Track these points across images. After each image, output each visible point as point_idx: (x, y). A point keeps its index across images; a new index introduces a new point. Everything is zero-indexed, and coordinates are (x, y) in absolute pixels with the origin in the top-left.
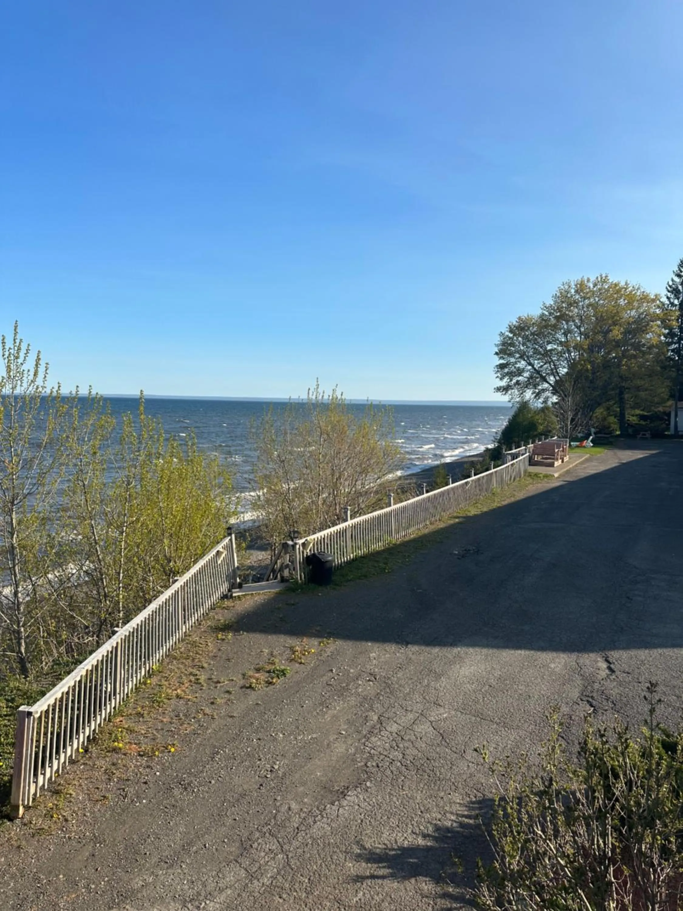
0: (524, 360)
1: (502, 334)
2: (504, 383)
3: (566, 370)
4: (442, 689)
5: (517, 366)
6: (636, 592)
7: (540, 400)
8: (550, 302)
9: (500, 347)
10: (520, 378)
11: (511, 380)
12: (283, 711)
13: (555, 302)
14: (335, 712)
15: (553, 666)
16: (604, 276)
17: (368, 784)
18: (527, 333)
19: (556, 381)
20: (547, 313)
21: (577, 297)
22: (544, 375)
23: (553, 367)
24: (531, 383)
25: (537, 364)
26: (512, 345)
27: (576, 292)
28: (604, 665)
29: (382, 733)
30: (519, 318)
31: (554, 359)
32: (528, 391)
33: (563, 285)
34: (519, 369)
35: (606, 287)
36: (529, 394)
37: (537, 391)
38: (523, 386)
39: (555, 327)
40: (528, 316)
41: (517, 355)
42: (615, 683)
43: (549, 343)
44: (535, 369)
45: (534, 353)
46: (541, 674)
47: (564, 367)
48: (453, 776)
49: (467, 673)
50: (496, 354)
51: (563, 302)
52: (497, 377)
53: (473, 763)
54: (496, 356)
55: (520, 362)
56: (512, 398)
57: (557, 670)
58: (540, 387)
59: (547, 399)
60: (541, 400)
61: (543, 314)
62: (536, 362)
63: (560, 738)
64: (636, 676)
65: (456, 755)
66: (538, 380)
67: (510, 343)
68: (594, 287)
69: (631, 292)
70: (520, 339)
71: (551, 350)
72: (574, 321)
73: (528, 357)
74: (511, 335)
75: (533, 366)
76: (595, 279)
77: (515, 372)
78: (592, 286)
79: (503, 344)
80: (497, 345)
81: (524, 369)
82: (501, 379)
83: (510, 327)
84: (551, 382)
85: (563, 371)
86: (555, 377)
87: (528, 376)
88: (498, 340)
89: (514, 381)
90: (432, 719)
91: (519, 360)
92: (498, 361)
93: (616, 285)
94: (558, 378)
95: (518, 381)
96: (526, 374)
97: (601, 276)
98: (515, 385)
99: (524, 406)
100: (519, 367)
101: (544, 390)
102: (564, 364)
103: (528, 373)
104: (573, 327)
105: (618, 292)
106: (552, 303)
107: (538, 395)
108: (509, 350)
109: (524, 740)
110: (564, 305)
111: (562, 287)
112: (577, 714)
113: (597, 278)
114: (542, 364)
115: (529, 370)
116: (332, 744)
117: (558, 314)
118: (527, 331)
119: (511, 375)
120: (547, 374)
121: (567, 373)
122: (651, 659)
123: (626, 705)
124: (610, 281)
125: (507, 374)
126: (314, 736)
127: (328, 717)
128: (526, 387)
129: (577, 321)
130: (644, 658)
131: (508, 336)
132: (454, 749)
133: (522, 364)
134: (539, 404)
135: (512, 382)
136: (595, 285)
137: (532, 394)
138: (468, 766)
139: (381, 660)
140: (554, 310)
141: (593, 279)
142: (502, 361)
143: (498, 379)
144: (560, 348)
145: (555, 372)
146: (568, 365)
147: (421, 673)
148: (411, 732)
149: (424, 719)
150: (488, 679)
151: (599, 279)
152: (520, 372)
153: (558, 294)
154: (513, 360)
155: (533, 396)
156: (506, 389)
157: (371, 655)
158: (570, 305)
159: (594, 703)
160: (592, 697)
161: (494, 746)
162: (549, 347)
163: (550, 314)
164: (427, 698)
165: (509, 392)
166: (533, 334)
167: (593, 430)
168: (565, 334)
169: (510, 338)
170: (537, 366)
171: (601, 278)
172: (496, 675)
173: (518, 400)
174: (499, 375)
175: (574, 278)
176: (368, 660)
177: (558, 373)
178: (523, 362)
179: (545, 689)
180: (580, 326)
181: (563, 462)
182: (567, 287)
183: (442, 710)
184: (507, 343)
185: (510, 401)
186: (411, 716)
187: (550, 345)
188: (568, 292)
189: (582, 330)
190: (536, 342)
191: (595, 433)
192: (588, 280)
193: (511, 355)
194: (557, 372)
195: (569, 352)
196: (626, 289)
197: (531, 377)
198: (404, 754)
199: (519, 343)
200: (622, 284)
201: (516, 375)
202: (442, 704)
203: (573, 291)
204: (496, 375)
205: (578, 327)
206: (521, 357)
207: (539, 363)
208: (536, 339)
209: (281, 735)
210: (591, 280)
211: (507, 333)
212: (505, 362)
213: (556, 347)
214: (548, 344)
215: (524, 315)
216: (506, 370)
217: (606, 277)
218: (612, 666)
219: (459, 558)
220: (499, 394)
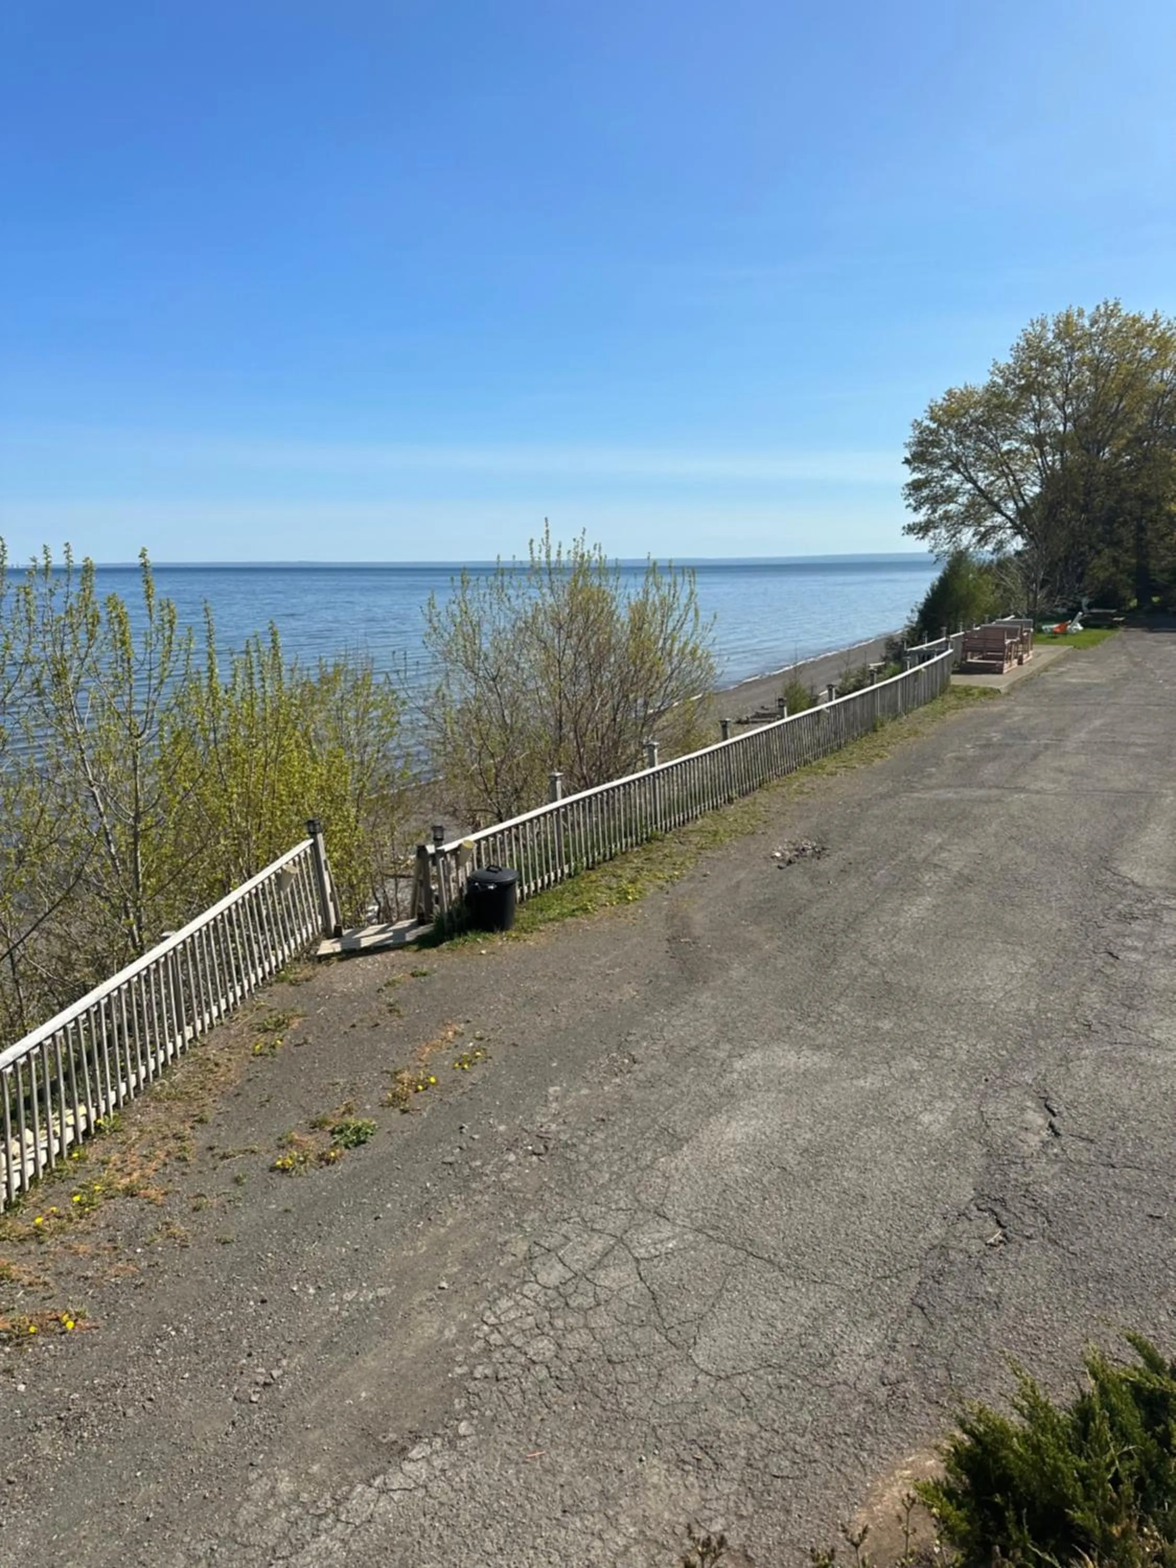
0: (959, 472)
1: (917, 424)
2: (920, 517)
3: (1037, 490)
4: (677, 1176)
5: (946, 483)
6: (1129, 942)
7: (986, 548)
8: (1007, 359)
9: (914, 449)
10: (952, 507)
11: (934, 511)
12: (334, 1230)
13: (1017, 359)
14: (442, 1230)
15: (926, 1118)
16: (1111, 303)
17: (463, 1428)
18: (964, 421)
19: (1019, 511)
20: (1000, 381)
21: (1059, 347)
22: (996, 499)
23: (1012, 483)
24: (971, 515)
25: (983, 479)
26: (937, 444)
27: (1058, 337)
28: (1037, 1119)
29: (526, 1289)
30: (950, 393)
31: (1014, 467)
32: (966, 530)
33: (1033, 324)
34: (948, 489)
35: (1116, 325)
36: (967, 536)
37: (982, 529)
38: (955, 523)
39: (1015, 408)
40: (966, 387)
41: (946, 464)
42: (1057, 1167)
43: (1006, 438)
44: (979, 489)
45: (977, 459)
46: (898, 1140)
47: (1034, 484)
48: (657, 1408)
49: (739, 1136)
50: (907, 461)
51: (1031, 359)
52: (909, 506)
53: (708, 1374)
54: (906, 466)
55: (951, 476)
56: (935, 547)
57: (934, 1128)
58: (988, 523)
59: (1001, 545)
60: (989, 548)
61: (994, 382)
62: (981, 474)
63: (916, 1310)
64: (1105, 1150)
65: (674, 1351)
66: (983, 509)
67: (933, 441)
68: (1092, 326)
69: (1163, 333)
70: (950, 432)
71: (1009, 452)
72: (1053, 395)
73: (965, 466)
74: (934, 426)
75: (974, 482)
76: (1093, 309)
77: (941, 495)
78: (1087, 323)
79: (920, 443)
80: (907, 445)
81: (958, 489)
82: (915, 509)
83: (932, 411)
84: (1009, 513)
85: (1032, 490)
86: (1016, 504)
87: (966, 502)
88: (910, 435)
89: (940, 512)
90: (641, 1252)
91: (950, 472)
92: (909, 476)
93: (1135, 320)
94: (1021, 504)
95: (946, 512)
96: (963, 499)
97: (1106, 303)
98: (941, 519)
99: (959, 559)
100: (949, 486)
101: (994, 529)
102: (1035, 476)
103: (967, 496)
104: (1051, 406)
105: (1140, 334)
106: (1011, 361)
107: (983, 538)
108: (931, 453)
109: (832, 1313)
110: (1033, 364)
111: (1030, 329)
112: (962, 1245)
113: (1098, 307)
114: (992, 478)
115: (968, 492)
116: (414, 1313)
117: (1023, 382)
118: (963, 416)
119: (935, 501)
120: (1001, 498)
121: (1038, 496)
122: (1143, 1106)
123: (1075, 1226)
124: (1123, 313)
125: (927, 499)
126: (381, 1292)
127: (422, 1246)
128: (963, 523)
129: (1058, 394)
130: (1127, 1102)
131: (927, 427)
132: (673, 1335)
133: (955, 480)
134: (986, 553)
135: (937, 515)
136: (1094, 322)
137: (974, 535)
138: (696, 1381)
139: (568, 1102)
140: (1015, 375)
141: (1089, 311)
142: (918, 476)
143: (910, 510)
144: (1025, 448)
145: (1015, 493)
146: (1042, 480)
147: (643, 1133)
148: (590, 1287)
149: (624, 1254)
150: (782, 1151)
151: (1102, 310)
152: (950, 495)
153: (1022, 343)
154: (937, 472)
155: (974, 540)
156: (922, 529)
157: (551, 1090)
158: (1045, 362)
159: (1005, 1217)
160: (1003, 1200)
161: (763, 1328)
162: (1005, 447)
163: (1008, 382)
164: (643, 1197)
165: (931, 534)
166: (975, 421)
167: (1085, 601)
168: (1036, 420)
169: (932, 432)
170: (982, 484)
171: (1106, 309)
172: (800, 1141)
173: (946, 547)
174: (911, 501)
175: (1053, 312)
176: (542, 1102)
177: (1022, 496)
178: (956, 476)
179: (901, 1178)
180: (1063, 405)
181: (1020, 663)
182: (1039, 328)
183: (667, 1230)
184: (926, 440)
185: (931, 551)
186: (598, 1244)
187: (1007, 442)
188: (1041, 338)
189: (1069, 410)
190: (980, 436)
191: (1090, 606)
192: (1081, 314)
193: (933, 463)
194: (1020, 493)
195: (1043, 454)
196: (1154, 327)
197: (971, 505)
198: (560, 1346)
199: (950, 440)
200: (1148, 317)
201: (944, 502)
202: (670, 1214)
203: (1050, 336)
204: (907, 503)
205: (1062, 407)
206: (954, 467)
207: (987, 478)
208: (981, 432)
209: (312, 1291)
210: (1086, 314)
211: (927, 423)
212: (922, 477)
213: (1017, 445)
214: (1004, 441)
215: (958, 386)
216: (925, 492)
217: (1116, 305)
218: (1056, 1121)
219: (780, 868)
220: (913, 537)
